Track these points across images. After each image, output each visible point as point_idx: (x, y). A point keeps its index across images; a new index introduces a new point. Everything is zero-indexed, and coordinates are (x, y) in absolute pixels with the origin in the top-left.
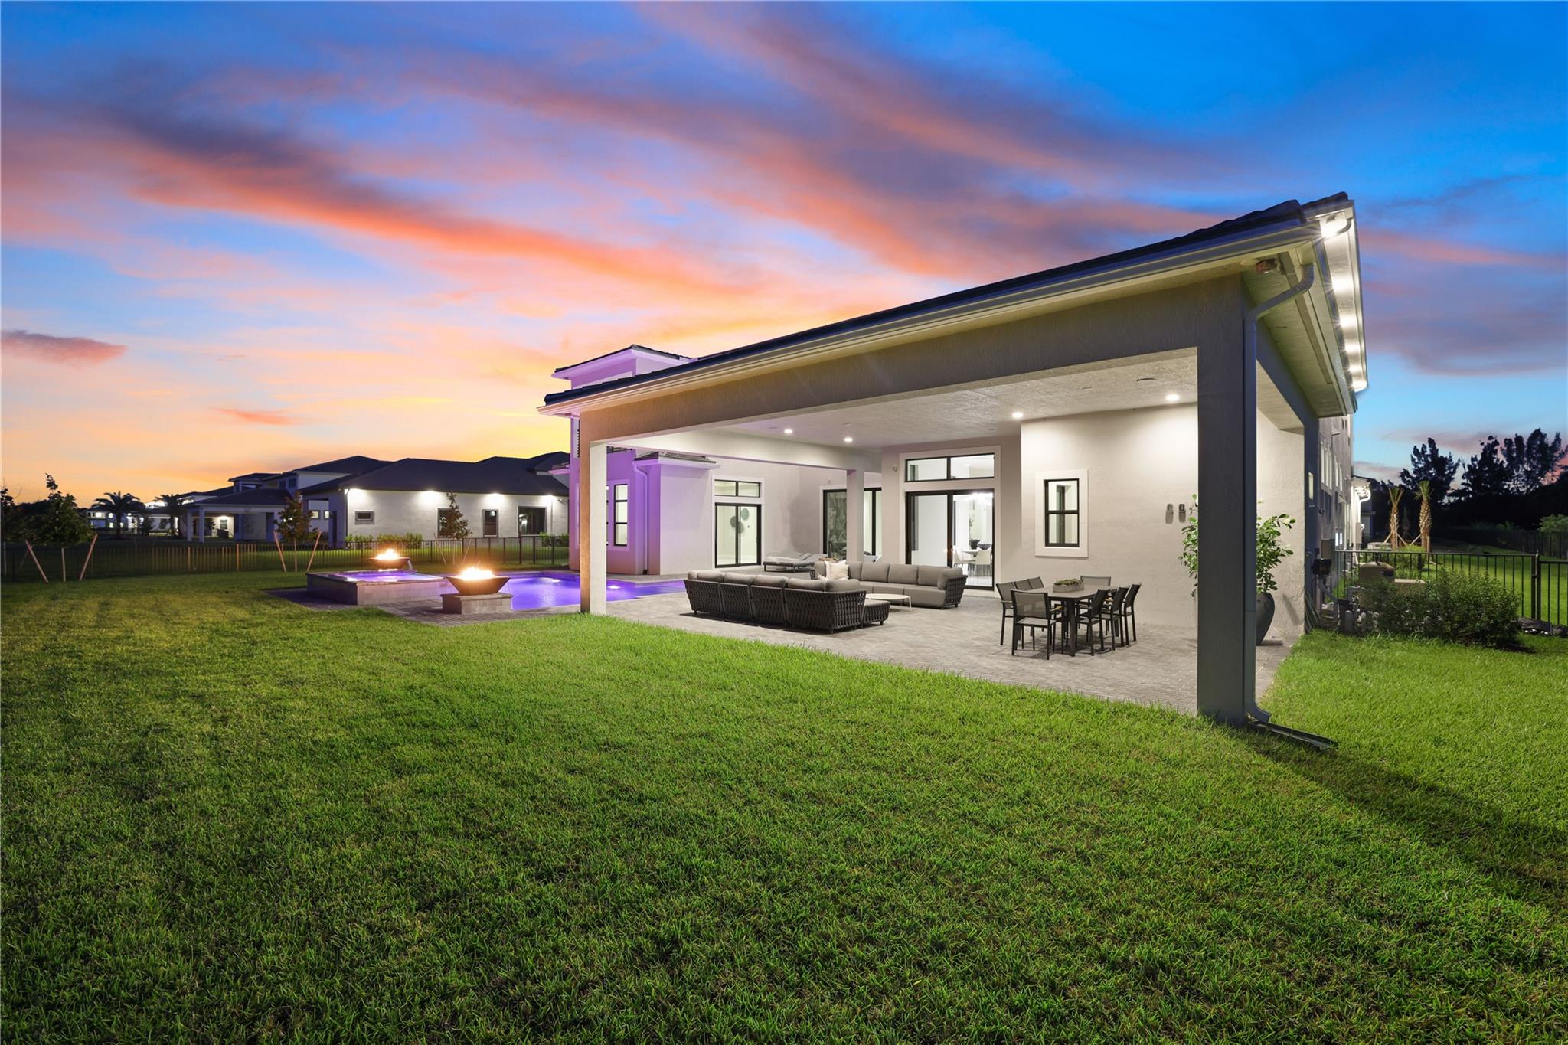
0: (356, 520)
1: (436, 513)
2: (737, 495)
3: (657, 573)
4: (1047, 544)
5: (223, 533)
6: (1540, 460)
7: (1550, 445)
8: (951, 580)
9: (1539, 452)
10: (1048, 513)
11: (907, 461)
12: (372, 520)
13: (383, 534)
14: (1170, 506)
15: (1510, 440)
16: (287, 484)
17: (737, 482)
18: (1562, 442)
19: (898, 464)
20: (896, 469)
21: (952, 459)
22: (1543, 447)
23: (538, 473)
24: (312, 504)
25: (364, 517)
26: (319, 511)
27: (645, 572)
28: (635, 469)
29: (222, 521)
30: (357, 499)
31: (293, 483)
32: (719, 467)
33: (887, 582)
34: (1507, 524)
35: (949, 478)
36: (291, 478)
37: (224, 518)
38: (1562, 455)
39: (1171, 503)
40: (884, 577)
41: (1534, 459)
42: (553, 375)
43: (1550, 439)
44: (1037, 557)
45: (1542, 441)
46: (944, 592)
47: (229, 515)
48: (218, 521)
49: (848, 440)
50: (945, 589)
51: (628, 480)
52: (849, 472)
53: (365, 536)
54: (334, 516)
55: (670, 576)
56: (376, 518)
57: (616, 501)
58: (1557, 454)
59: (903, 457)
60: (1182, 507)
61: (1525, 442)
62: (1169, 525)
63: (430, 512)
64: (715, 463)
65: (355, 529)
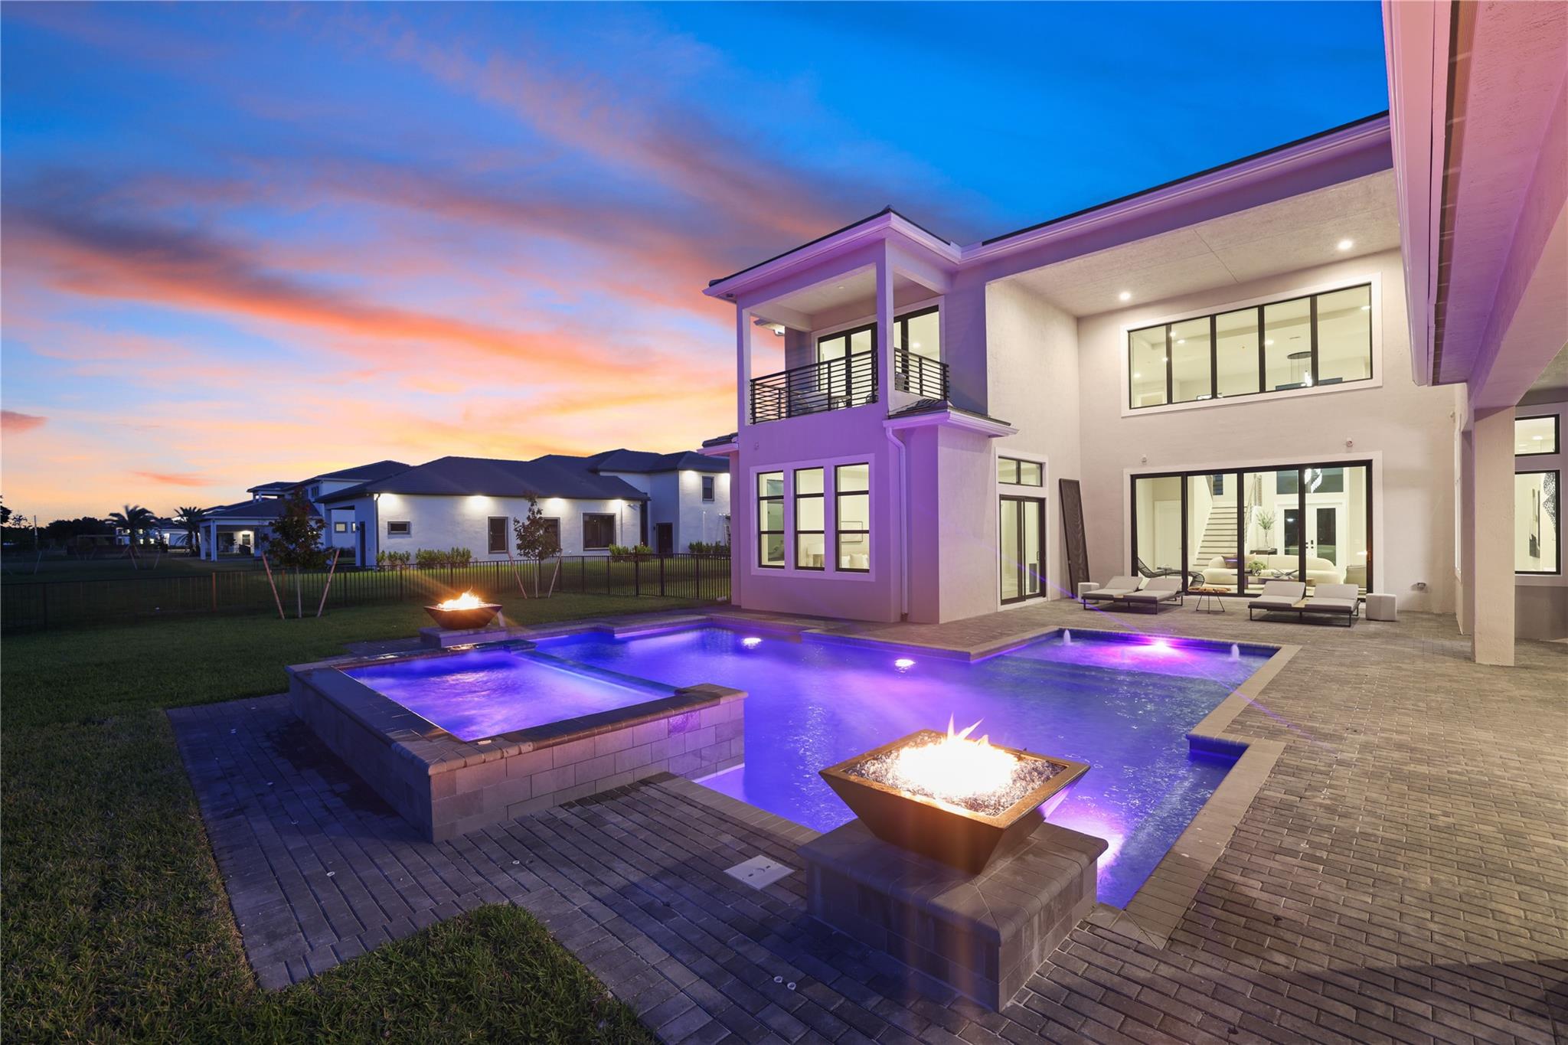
0: (389, 534)
1: (487, 522)
2: (1019, 483)
3: (932, 620)
5: (244, 549)
12: (409, 533)
13: (422, 550)
16: (310, 493)
17: (1019, 461)
23: (602, 474)
24: (336, 515)
25: (398, 528)
26: (346, 523)
27: (904, 619)
28: (890, 434)
29: (244, 536)
30: (390, 505)
31: (316, 490)
36: (315, 485)
37: (246, 532)
42: (705, 292)
47: (249, 528)
48: (239, 536)
51: (871, 457)
53: (401, 551)
54: (362, 528)
56: (414, 529)
57: (838, 494)
63: (479, 521)
64: (1009, 424)
65: (388, 544)
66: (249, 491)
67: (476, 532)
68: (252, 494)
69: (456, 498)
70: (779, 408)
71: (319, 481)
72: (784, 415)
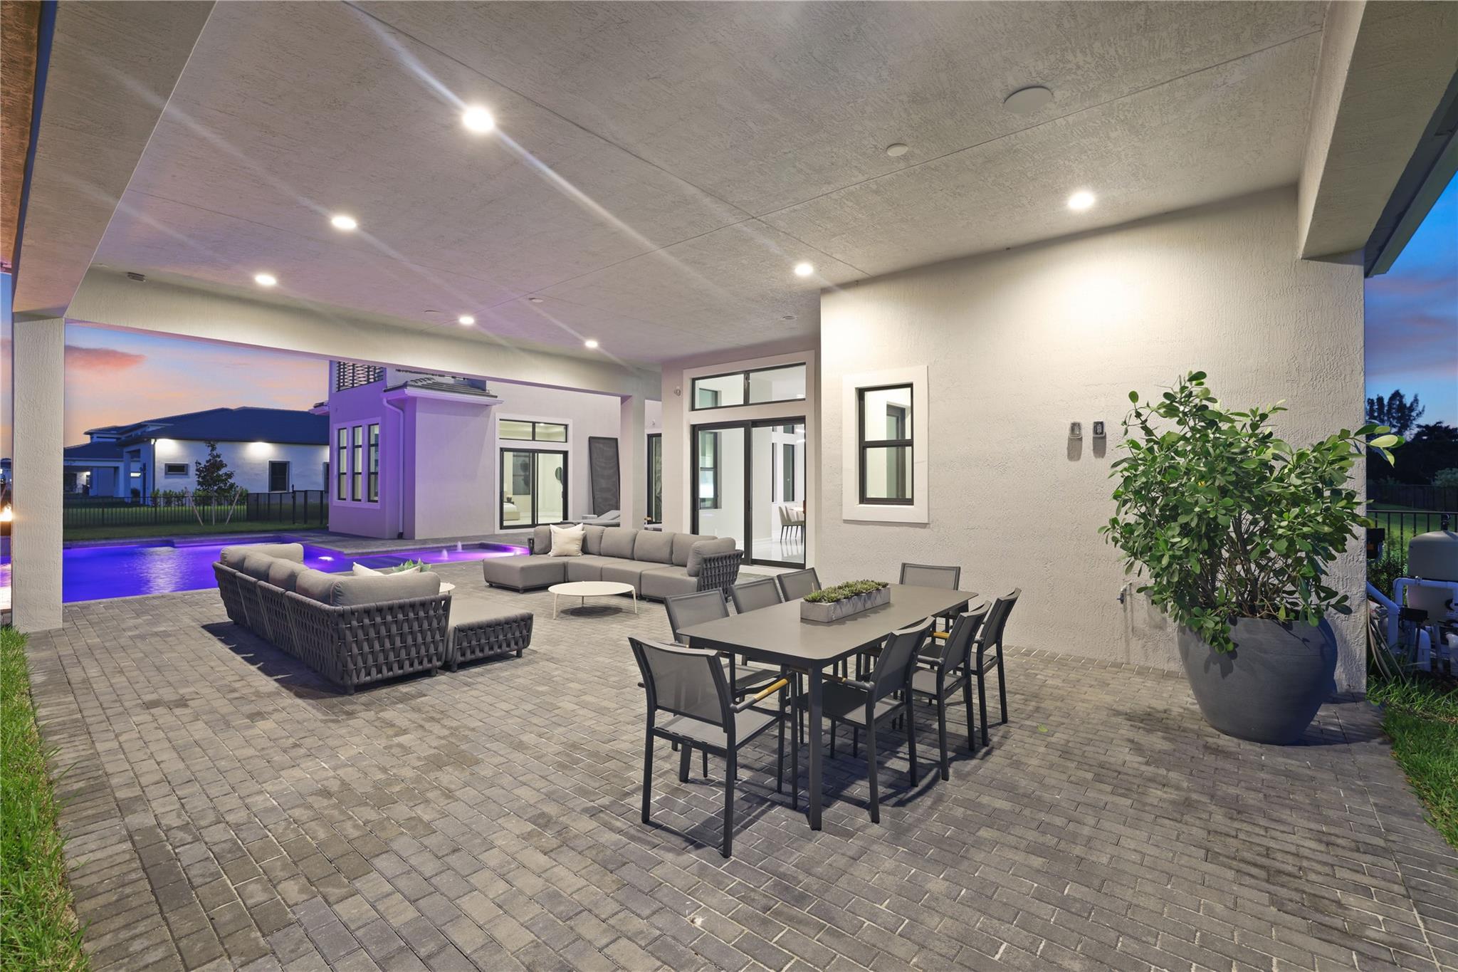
0: (166, 474)
2: (534, 439)
3: (412, 537)
4: (863, 499)
6: (1399, 419)
7: (1408, 405)
8: (707, 561)
9: (1398, 411)
10: (864, 446)
11: (694, 380)
12: (187, 474)
14: (1075, 427)
15: (1372, 400)
17: (534, 423)
18: (1420, 403)
19: (682, 385)
20: (679, 393)
21: (752, 375)
22: (1402, 407)
25: (175, 469)
27: (400, 536)
28: (386, 404)
30: (165, 449)
32: (501, 402)
33: (633, 559)
34: (1389, 479)
35: (746, 402)
37: (86, 473)
38: (1419, 414)
39: (1077, 420)
40: (628, 552)
41: (1394, 418)
43: (1408, 401)
44: (846, 521)
45: (1401, 402)
46: (694, 579)
47: (87, 469)
49: (592, 344)
50: (696, 575)
51: (380, 418)
52: (624, 399)
53: (177, 491)
55: (425, 541)
56: (191, 470)
57: (370, 446)
58: (1414, 414)
59: (688, 375)
60: (1099, 428)
61: (1386, 401)
62: (1073, 464)
63: (259, 464)
64: (496, 397)
65: (163, 483)
66: (87, 433)
67: (257, 475)
68: (89, 436)
69: (237, 444)
70: (368, 375)
71: (145, 426)
72: (372, 380)
